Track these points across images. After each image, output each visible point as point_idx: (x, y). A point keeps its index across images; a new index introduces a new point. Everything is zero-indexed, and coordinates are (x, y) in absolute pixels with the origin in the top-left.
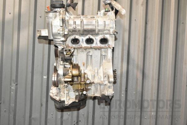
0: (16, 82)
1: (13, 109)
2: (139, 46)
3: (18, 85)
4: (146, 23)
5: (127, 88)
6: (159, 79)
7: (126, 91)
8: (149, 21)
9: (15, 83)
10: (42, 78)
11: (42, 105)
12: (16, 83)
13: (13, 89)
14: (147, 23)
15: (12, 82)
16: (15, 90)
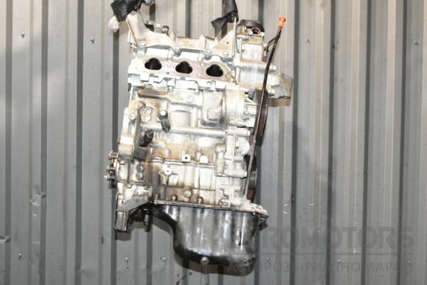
0: (42, 191)
1: (38, 252)
2: (318, 100)
3: (48, 197)
4: (333, 47)
5: (294, 196)
6: (366, 173)
7: (293, 202)
8: (338, 42)
9: (40, 194)
10: (101, 179)
11: (102, 241)
12: (42, 194)
13: (36, 207)
14: (336, 45)
15: (34, 191)
16: (40, 209)
